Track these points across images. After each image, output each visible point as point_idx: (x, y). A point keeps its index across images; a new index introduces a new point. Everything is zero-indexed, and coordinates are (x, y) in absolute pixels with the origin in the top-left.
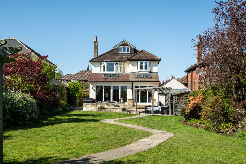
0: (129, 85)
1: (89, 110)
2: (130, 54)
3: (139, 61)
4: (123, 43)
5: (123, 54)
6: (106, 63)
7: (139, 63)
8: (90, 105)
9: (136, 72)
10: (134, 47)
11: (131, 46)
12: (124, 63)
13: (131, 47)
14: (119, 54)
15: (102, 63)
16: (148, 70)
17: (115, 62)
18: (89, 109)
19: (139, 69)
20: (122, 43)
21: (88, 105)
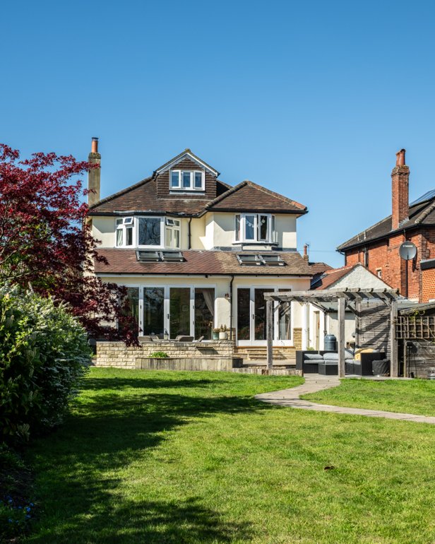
0: (220, 285)
1: (119, 364)
2: (204, 194)
3: (241, 215)
4: (184, 159)
5: (183, 193)
6: (136, 220)
7: (243, 221)
8: (121, 349)
9: (232, 246)
10: (216, 171)
11: (206, 169)
12: (189, 219)
13: (206, 173)
14: (171, 193)
15: (124, 219)
16: (270, 242)
17: (164, 217)
18: (117, 360)
19: (242, 239)
20: (180, 161)
21: (116, 349)
